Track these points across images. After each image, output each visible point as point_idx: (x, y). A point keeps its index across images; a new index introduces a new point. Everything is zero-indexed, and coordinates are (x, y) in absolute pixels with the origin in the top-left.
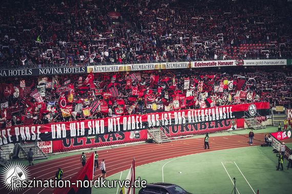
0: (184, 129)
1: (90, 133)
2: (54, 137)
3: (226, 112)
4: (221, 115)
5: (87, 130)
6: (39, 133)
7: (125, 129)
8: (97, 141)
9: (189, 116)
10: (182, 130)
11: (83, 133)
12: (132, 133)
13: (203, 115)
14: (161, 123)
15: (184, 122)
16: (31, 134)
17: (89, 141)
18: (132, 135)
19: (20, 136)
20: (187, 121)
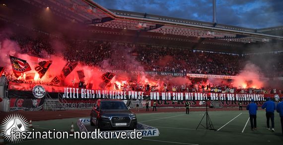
0: (234, 103)
1: (174, 99)
2: (152, 99)
3: (260, 97)
4: (257, 98)
5: (172, 97)
6: (143, 95)
7: (196, 99)
8: (179, 103)
9: (237, 97)
10: (232, 104)
11: (170, 99)
12: (201, 102)
13: (245, 97)
14: (219, 99)
15: (234, 100)
16: (138, 96)
17: (173, 103)
18: (201, 103)
19: (131, 96)
20: (235, 99)
